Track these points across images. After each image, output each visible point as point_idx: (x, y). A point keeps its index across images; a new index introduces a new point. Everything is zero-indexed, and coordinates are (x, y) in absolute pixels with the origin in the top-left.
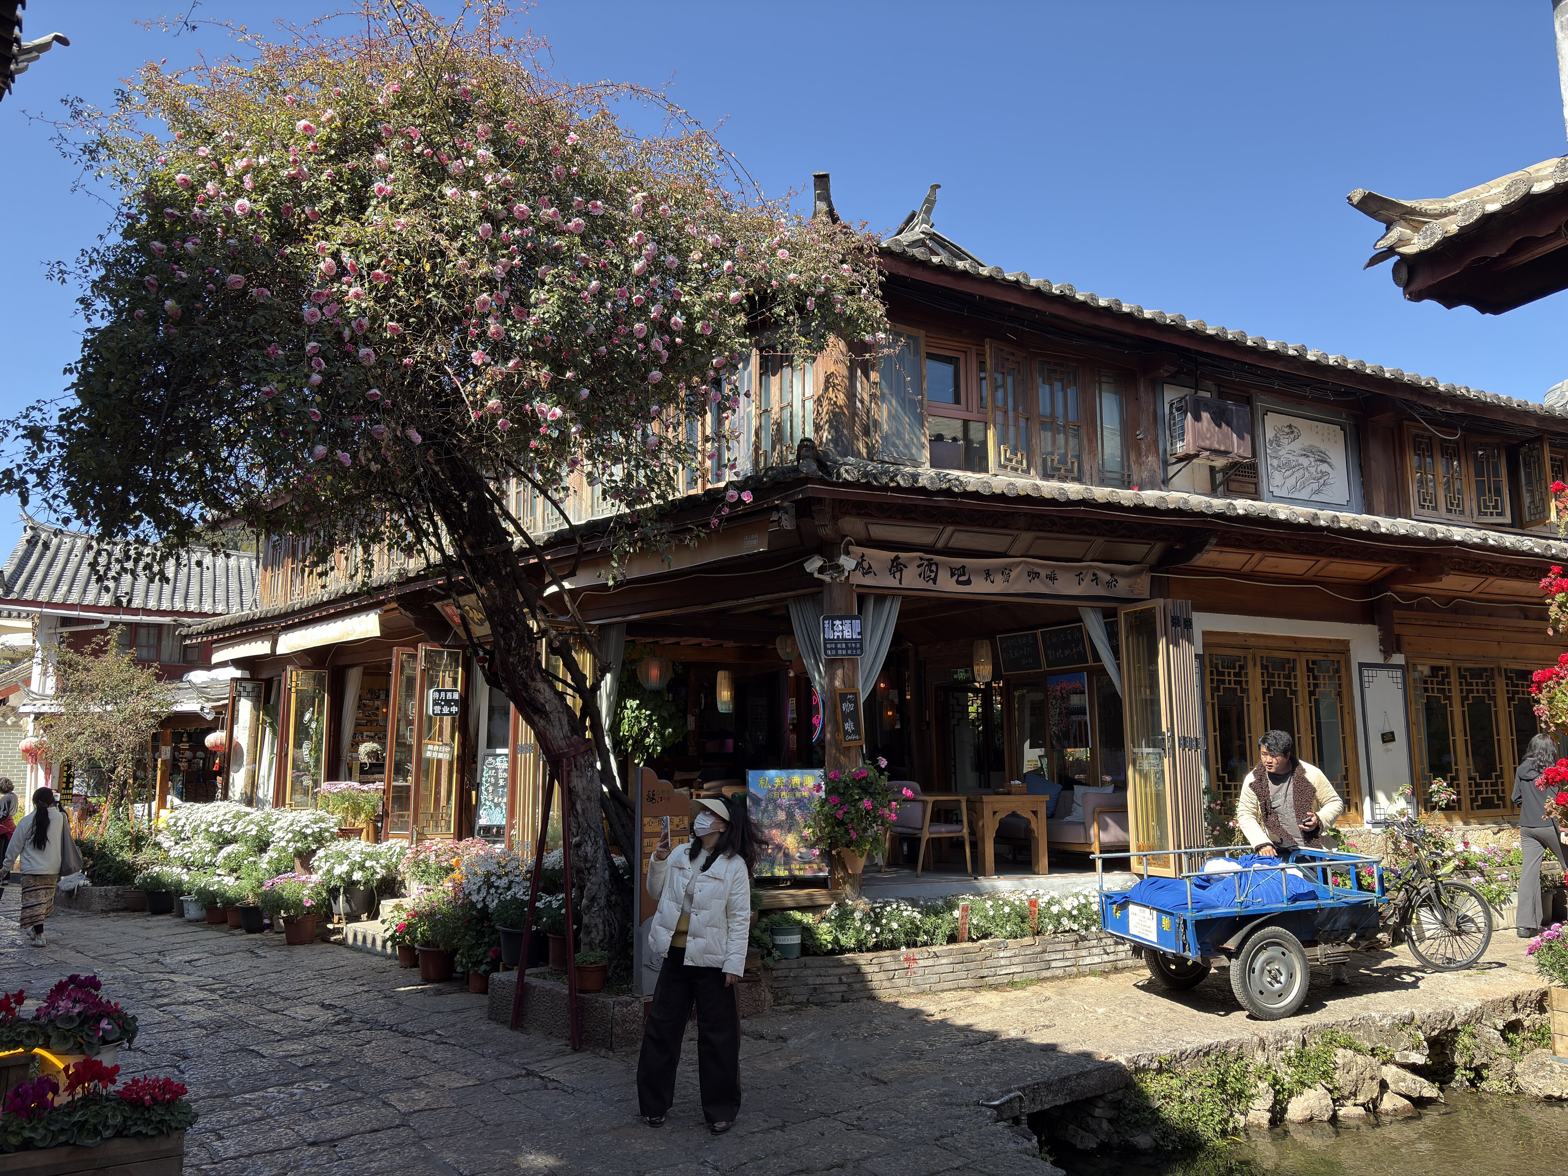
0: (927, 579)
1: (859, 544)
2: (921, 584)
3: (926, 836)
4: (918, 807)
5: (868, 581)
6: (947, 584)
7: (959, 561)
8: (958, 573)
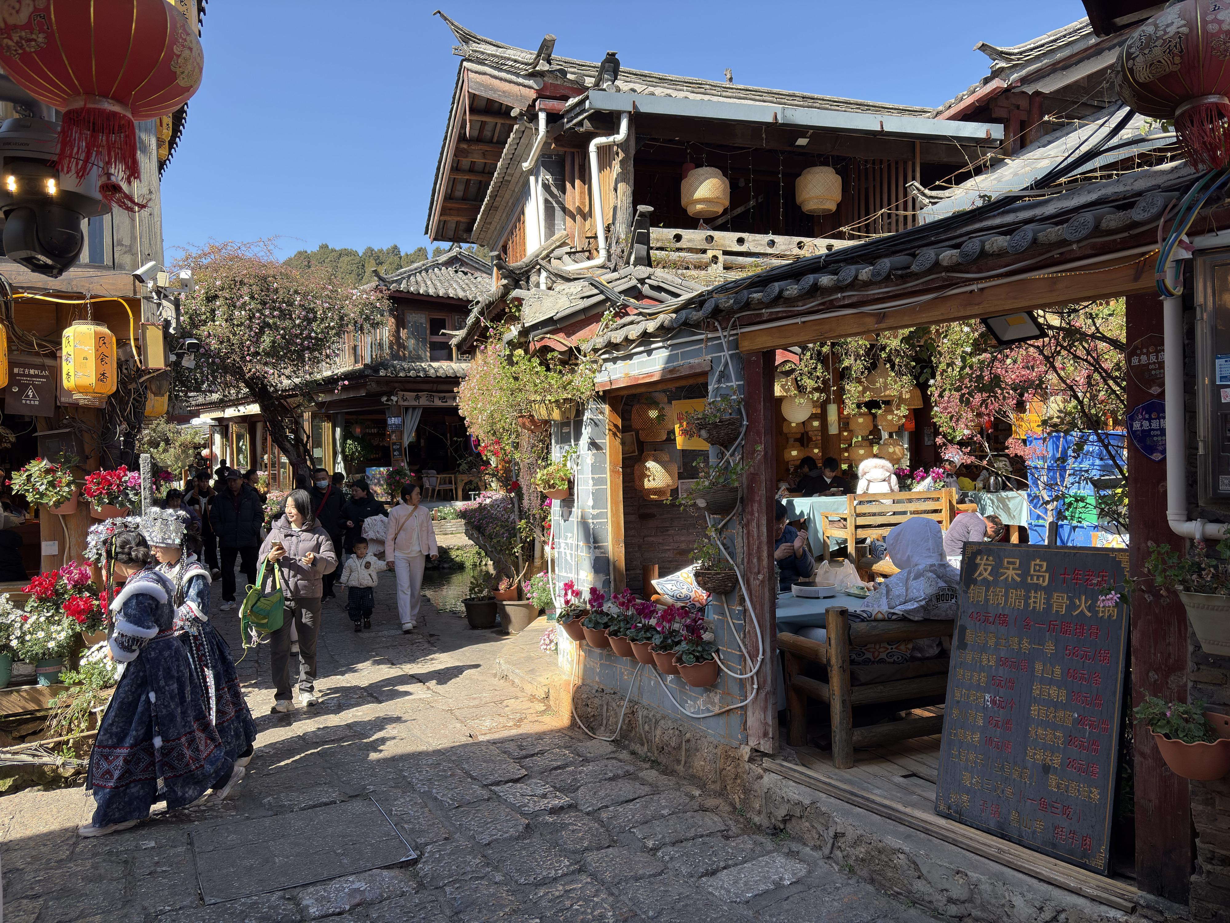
0: (430, 401)
1: (402, 391)
2: (427, 403)
3: (437, 488)
4: (435, 479)
5: (406, 403)
6: (438, 403)
7: (442, 395)
8: (442, 399)
